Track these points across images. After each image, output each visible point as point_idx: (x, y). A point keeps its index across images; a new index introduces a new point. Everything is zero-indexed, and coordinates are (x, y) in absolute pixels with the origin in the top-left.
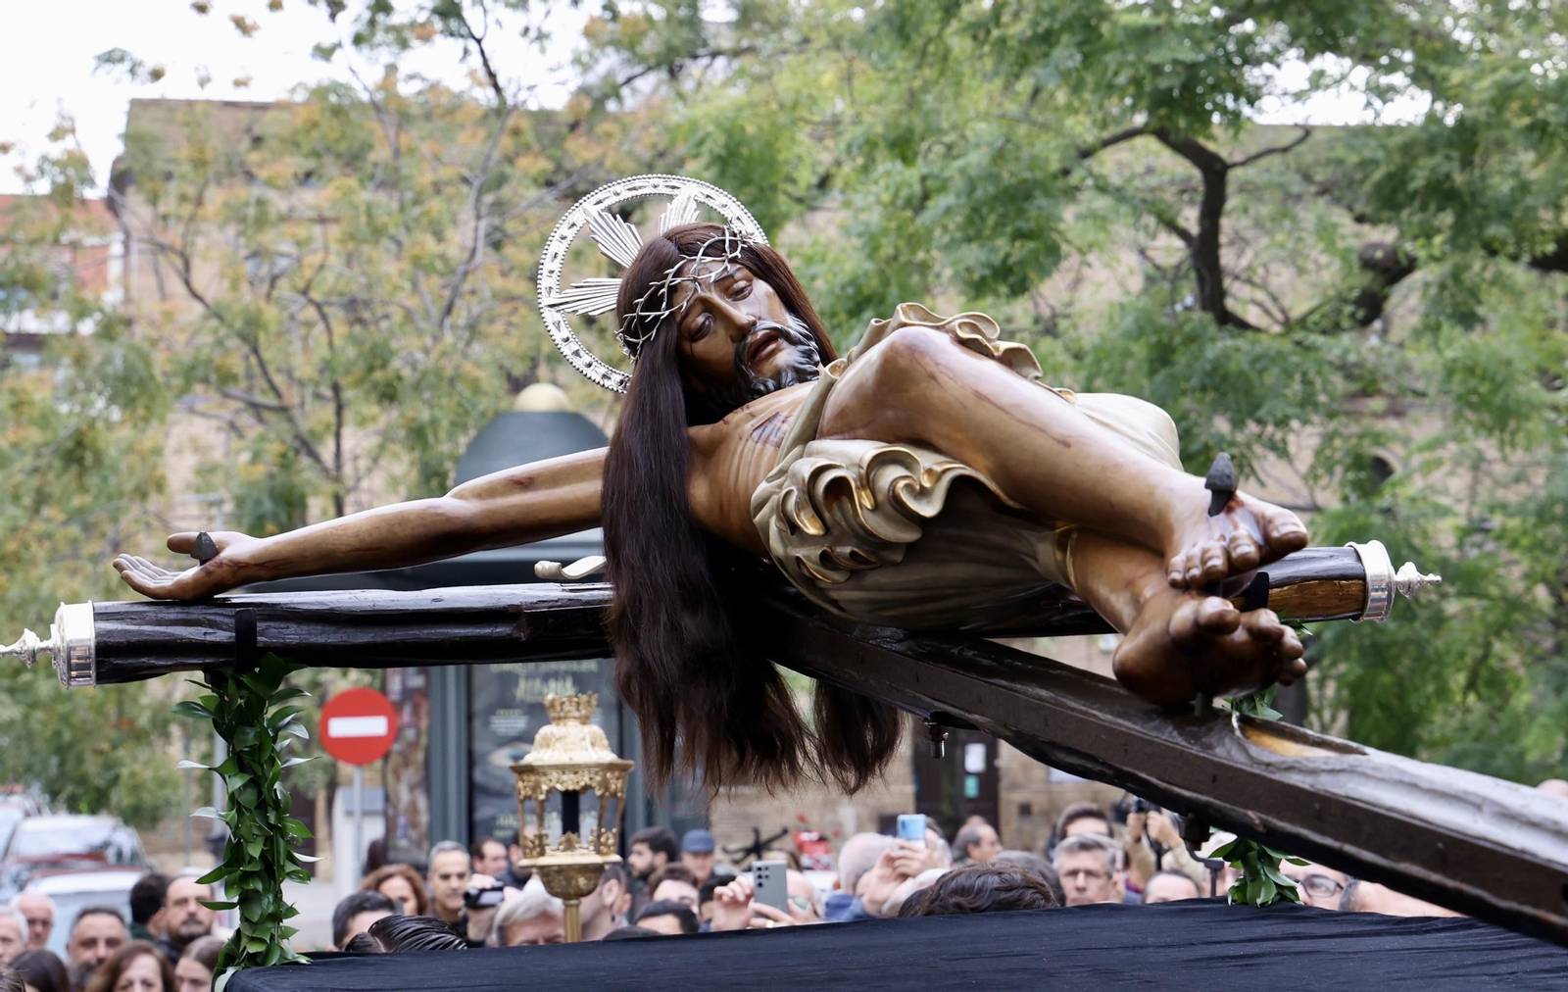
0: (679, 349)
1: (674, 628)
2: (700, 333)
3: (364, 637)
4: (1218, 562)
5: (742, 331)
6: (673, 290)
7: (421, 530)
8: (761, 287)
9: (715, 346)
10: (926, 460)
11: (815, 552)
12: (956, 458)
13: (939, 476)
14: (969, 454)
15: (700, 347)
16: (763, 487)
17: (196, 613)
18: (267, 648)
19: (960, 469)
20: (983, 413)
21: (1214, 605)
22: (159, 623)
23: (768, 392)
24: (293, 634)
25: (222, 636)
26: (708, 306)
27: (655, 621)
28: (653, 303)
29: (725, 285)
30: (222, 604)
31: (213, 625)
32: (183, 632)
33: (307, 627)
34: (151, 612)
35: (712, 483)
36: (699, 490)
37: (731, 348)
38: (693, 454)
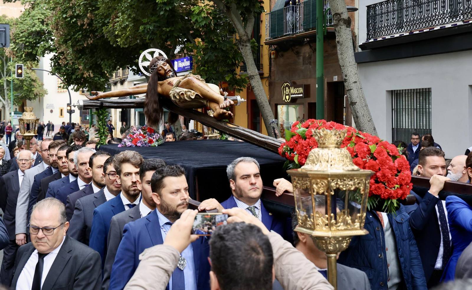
0: (158, 72)
2: (160, 70)
3: (116, 105)
4: (225, 106)
5: (165, 70)
6: (157, 65)
7: (125, 93)
8: (168, 65)
9: (162, 72)
10: (193, 92)
11: (178, 100)
12: (196, 92)
13: (194, 94)
14: (197, 91)
15: (160, 72)
16: (171, 92)
17: (95, 101)
18: (104, 106)
19: (197, 93)
20: (199, 87)
21: (225, 111)
22: (91, 103)
23: (168, 78)
24: (107, 104)
25: (98, 104)
26: (161, 67)
28: (155, 66)
29: (163, 64)
30: (99, 100)
31: (97, 103)
32: (94, 104)
33: (109, 104)
34: (90, 101)
35: (162, 89)
36: (159, 89)
37: (164, 72)
38: (159, 85)
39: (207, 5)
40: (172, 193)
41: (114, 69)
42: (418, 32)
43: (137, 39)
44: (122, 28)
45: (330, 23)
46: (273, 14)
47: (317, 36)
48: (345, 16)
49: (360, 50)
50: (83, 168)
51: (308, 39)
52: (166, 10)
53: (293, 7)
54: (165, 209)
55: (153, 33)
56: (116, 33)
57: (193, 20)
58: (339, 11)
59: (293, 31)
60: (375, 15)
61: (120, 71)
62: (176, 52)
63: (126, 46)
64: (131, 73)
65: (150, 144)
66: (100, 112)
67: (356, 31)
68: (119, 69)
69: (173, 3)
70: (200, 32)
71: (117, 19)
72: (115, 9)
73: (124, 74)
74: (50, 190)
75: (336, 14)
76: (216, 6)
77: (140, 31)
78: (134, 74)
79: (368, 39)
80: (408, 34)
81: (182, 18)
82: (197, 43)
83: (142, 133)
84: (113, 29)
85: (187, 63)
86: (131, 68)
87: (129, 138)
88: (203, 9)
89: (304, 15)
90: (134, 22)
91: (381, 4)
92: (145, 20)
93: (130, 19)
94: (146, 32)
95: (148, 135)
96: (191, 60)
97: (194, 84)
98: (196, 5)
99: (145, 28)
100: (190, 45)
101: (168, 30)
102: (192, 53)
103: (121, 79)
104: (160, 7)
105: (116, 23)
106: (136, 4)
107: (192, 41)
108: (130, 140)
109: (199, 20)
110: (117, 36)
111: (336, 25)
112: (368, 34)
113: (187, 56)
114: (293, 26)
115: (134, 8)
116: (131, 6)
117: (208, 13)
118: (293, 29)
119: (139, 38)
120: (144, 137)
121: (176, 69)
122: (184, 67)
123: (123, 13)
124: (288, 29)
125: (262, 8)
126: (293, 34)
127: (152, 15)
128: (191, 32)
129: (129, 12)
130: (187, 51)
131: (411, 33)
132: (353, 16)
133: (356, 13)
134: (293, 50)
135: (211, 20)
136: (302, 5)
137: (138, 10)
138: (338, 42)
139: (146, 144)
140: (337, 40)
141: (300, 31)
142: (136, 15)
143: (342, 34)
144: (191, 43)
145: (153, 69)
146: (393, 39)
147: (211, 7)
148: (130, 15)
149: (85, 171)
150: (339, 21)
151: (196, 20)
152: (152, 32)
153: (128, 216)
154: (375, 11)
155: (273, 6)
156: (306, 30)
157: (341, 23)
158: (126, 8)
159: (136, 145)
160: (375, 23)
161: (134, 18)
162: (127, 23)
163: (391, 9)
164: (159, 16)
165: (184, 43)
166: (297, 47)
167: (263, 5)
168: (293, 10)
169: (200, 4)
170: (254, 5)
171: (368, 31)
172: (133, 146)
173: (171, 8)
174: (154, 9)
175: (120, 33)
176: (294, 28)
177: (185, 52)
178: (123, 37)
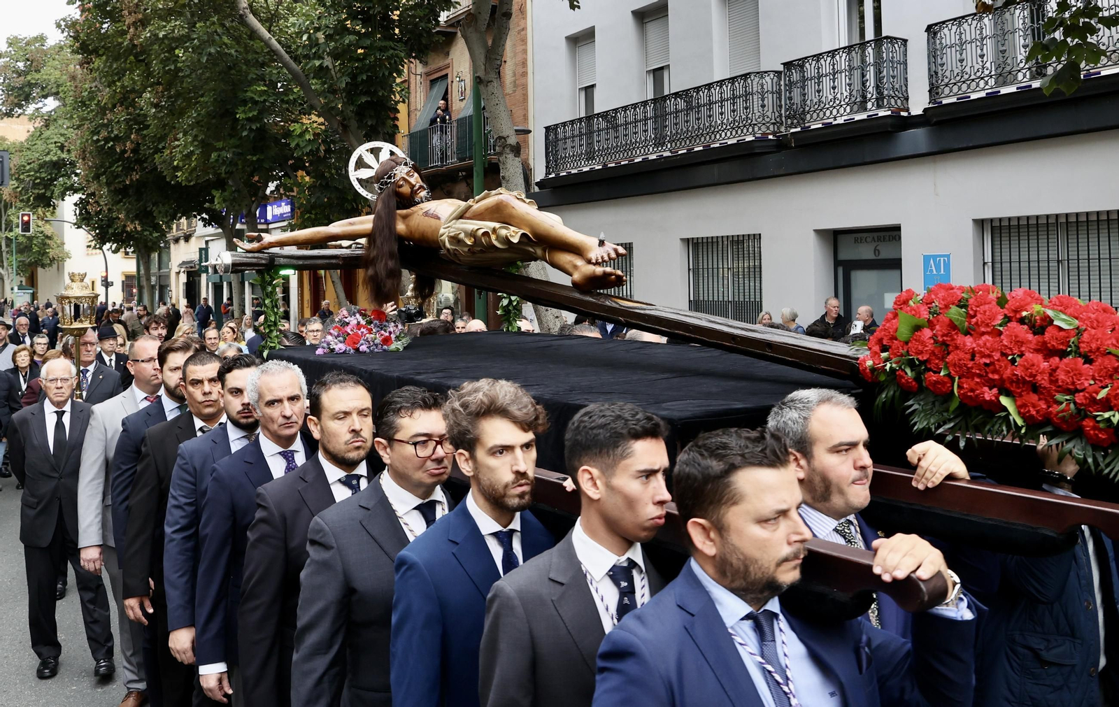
0: (396, 191)
1: (386, 264)
2: (401, 186)
5: (412, 186)
6: (395, 174)
7: (324, 236)
8: (416, 175)
9: (406, 189)
12: (520, 228)
13: (517, 233)
15: (401, 190)
16: (442, 231)
17: (256, 255)
18: (275, 264)
19: (522, 231)
22: (247, 258)
24: (282, 261)
25: (263, 262)
26: (404, 179)
27: (382, 261)
28: (390, 177)
29: (408, 174)
30: (264, 253)
31: (261, 258)
32: (254, 260)
33: (285, 260)
34: (244, 255)
35: (407, 226)
36: (401, 227)
37: (410, 190)
38: (398, 217)
39: (313, 122)
40: (763, 521)
41: (174, 217)
42: (614, 165)
43: (208, 173)
44: (183, 156)
45: (494, 150)
46: (412, 136)
47: (474, 169)
48: (512, 140)
49: (537, 189)
50: (274, 412)
51: (464, 173)
52: (251, 129)
53: (442, 127)
54: (736, 572)
55: (232, 163)
56: (175, 163)
57: (293, 145)
58: (504, 134)
59: (442, 162)
60: (557, 140)
61: (183, 220)
62: (268, 192)
63: (192, 184)
64: (200, 224)
65: (385, 347)
66: (268, 278)
67: (531, 162)
68: (180, 218)
69: (262, 119)
70: (304, 162)
71: (176, 143)
72: (174, 128)
73: (189, 225)
74: (184, 462)
75: (500, 138)
76: (327, 124)
77: (211, 161)
78: (205, 226)
79: (548, 173)
80: (600, 167)
81: (277, 141)
82: (299, 179)
83: (363, 322)
84: (171, 158)
85: (285, 209)
86: (199, 217)
87: (336, 334)
88: (307, 128)
89: (458, 138)
90: (202, 147)
91: (564, 124)
92: (220, 144)
93: (196, 143)
94: (221, 161)
95: (376, 325)
96: (292, 204)
97: (514, 212)
98: (298, 122)
99: (219, 156)
100: (289, 182)
101: (254, 159)
102: (292, 194)
103: (185, 234)
104: (243, 125)
105: (174, 148)
106: (205, 120)
107: (291, 176)
108: (341, 339)
109: (302, 144)
110: (177, 168)
111: (500, 154)
112: (547, 167)
113: (284, 198)
114: (442, 154)
115: (202, 126)
116: (198, 123)
117: (315, 134)
118: (442, 159)
119: (212, 171)
120: (370, 331)
121: (269, 217)
122: (281, 214)
123: (185, 134)
124: (435, 158)
125: (397, 127)
126: (442, 166)
127: (231, 136)
128: (290, 162)
129: (195, 132)
130: (284, 190)
131: (605, 165)
132: (526, 142)
133: (531, 135)
134: (442, 189)
135: (320, 144)
136: (455, 124)
137: (208, 129)
138: (503, 177)
139: (376, 345)
140: (501, 175)
141: (453, 161)
142: (206, 136)
143: (508, 166)
144: (290, 178)
145: (386, 183)
146: (581, 174)
147: (319, 124)
148: (196, 136)
149: (281, 420)
150: (504, 148)
151: (298, 145)
152: (230, 162)
153: (547, 580)
154: (556, 134)
155: (412, 125)
156: (461, 160)
157: (508, 150)
158: (189, 125)
159: (357, 350)
160: (556, 151)
161: (202, 141)
162: (192, 149)
163: (576, 132)
164: (241, 138)
165: (280, 178)
166: (448, 184)
167: (396, 122)
168: (441, 131)
169: (305, 121)
170: (384, 124)
171: (548, 162)
172: (350, 350)
173: (258, 125)
174: (233, 128)
175: (181, 164)
176: (444, 157)
177: (282, 191)
178: (186, 169)
